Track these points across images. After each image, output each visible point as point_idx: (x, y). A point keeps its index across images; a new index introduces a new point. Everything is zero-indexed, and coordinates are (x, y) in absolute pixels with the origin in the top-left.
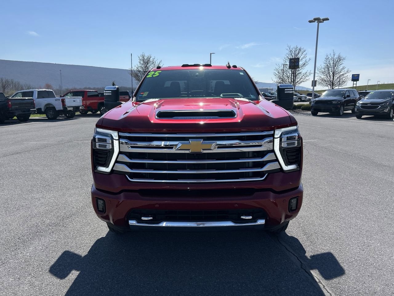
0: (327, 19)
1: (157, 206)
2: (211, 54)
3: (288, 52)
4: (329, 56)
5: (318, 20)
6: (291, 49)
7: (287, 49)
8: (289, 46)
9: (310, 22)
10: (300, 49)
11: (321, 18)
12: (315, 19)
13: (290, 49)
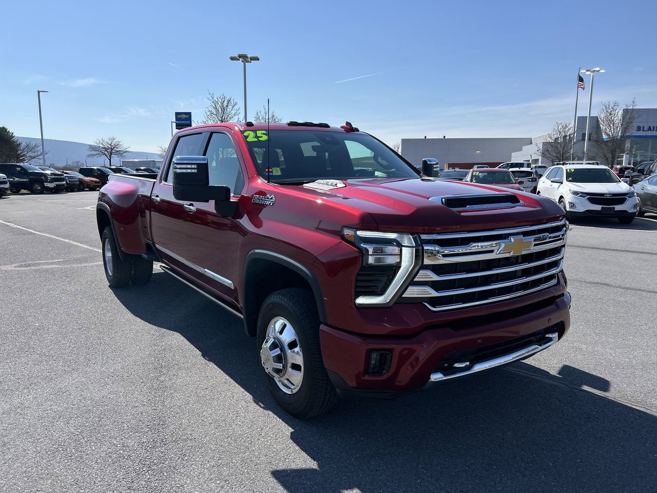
0: (257, 59)
1: (480, 341)
2: (39, 92)
3: (209, 103)
4: (259, 114)
5: (244, 57)
6: (215, 99)
7: (209, 99)
8: (211, 94)
9: (232, 59)
10: (229, 101)
11: (249, 56)
12: (240, 56)
13: (213, 98)
